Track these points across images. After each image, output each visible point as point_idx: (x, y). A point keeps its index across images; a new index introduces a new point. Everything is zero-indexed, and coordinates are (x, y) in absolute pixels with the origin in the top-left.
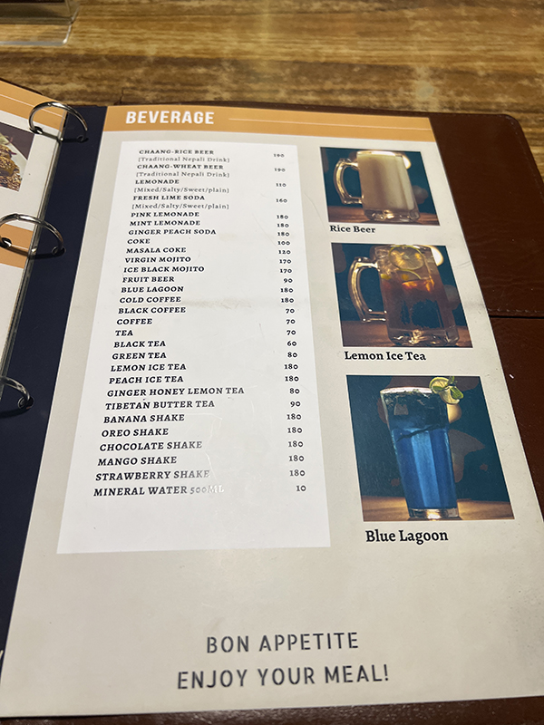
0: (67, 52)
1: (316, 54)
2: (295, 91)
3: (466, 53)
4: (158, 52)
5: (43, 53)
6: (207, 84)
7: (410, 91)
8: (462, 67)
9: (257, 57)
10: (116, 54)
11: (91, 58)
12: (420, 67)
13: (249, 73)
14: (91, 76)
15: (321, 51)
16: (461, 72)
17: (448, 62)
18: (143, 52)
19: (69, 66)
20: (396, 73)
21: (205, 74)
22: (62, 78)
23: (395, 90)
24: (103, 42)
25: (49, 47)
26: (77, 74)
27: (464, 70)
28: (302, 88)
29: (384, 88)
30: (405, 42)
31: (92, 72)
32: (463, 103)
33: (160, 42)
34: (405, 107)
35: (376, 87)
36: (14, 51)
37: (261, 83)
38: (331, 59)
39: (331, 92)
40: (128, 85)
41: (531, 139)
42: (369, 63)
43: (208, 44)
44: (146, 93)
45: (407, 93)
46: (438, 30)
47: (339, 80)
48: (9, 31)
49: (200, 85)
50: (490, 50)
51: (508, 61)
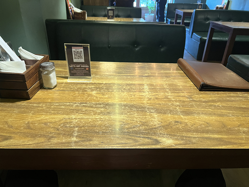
3: (152, 82)
50: (156, 82)
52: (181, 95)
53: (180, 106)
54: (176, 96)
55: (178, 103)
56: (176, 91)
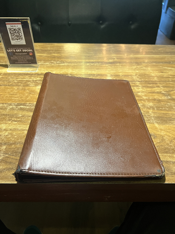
8: (117, 74)
17: (114, 73)
50: (123, 71)
52: (156, 91)
53: (153, 109)
54: (149, 93)
55: (151, 104)
56: (149, 85)
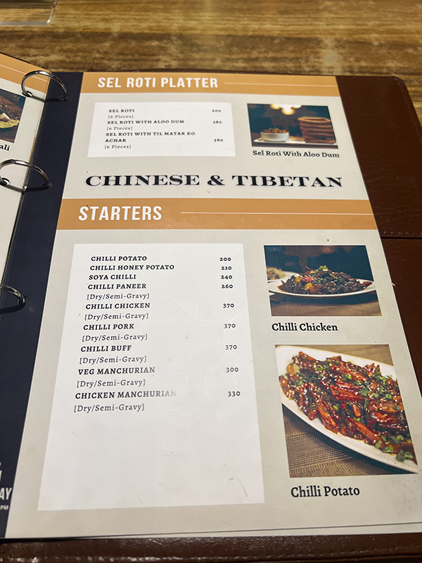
0: (50, 30)
1: (245, 29)
2: (228, 60)
3: (364, 27)
4: (121, 29)
5: (32, 31)
6: (159, 54)
7: (319, 58)
8: (360, 38)
9: (198, 32)
10: (88, 31)
11: (69, 35)
12: (327, 39)
13: (192, 45)
14: (69, 49)
15: (249, 26)
16: (360, 43)
17: (349, 34)
18: (110, 29)
19: (53, 42)
20: (308, 44)
21: (158, 47)
22: (47, 51)
23: (307, 58)
24: (78, 22)
25: (36, 27)
26: (58, 48)
27: (362, 41)
28: (234, 57)
29: (298, 56)
30: (316, 19)
31: (69, 46)
32: (361, 67)
33: (123, 21)
34: (314, 71)
35: (292, 55)
36: (9, 29)
37: (201, 53)
38: (257, 33)
39: (257, 59)
40: (98, 55)
41: (414, 96)
42: (287, 36)
43: (160, 22)
44: (112, 62)
45: (317, 60)
46: (342, 9)
47: (263, 50)
48: (5, 14)
49: (154, 55)
50: (382, 25)
51: (397, 33)
